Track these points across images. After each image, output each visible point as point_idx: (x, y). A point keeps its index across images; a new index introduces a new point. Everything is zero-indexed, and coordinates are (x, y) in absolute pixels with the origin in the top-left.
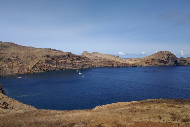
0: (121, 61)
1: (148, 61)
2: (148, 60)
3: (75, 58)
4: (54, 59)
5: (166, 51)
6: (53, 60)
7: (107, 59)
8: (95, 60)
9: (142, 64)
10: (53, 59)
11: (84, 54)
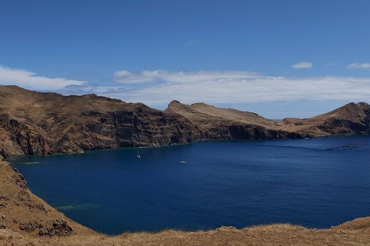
0: (265, 124)
1: (327, 125)
2: (326, 123)
3: (154, 118)
4: (106, 120)
5: (362, 104)
6: (104, 124)
7: (229, 121)
8: (202, 122)
9: (315, 131)
10: (103, 121)
11: (171, 107)
